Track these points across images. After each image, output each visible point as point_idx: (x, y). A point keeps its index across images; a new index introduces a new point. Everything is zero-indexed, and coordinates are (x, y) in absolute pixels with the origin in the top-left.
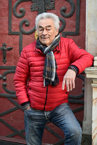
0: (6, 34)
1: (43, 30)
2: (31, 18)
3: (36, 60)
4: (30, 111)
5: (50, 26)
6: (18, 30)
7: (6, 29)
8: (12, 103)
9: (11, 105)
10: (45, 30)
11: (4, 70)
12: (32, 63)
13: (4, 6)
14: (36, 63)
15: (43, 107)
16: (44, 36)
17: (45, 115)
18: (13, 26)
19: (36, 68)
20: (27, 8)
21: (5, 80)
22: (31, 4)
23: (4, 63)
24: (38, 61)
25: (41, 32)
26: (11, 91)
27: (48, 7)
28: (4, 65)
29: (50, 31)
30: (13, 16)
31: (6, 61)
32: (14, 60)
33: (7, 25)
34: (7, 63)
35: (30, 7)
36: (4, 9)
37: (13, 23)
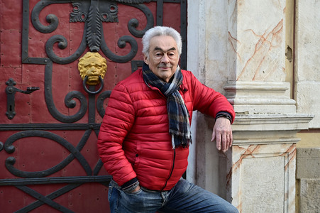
0: (14, 62)
1: (163, 55)
2: (71, 34)
3: (152, 106)
4: (141, 194)
5: (173, 49)
6: (42, 56)
7: (14, 52)
8: (28, 195)
9: (26, 199)
10: (166, 55)
11: (8, 133)
12: (146, 109)
13: (10, 8)
14: (153, 110)
15: (163, 184)
16: (165, 64)
17: (164, 197)
18: (31, 48)
19: (153, 118)
20: (63, 16)
21: (11, 152)
22: (70, 9)
23: (11, 119)
24: (155, 106)
25: (158, 58)
26: (25, 172)
27: (104, 17)
28: (10, 122)
29: (173, 57)
30: (32, 29)
31: (14, 115)
32: (31, 112)
33: (18, 44)
34: (16, 117)
35: (67, 15)
36: (11, 13)
37: (31, 41)
